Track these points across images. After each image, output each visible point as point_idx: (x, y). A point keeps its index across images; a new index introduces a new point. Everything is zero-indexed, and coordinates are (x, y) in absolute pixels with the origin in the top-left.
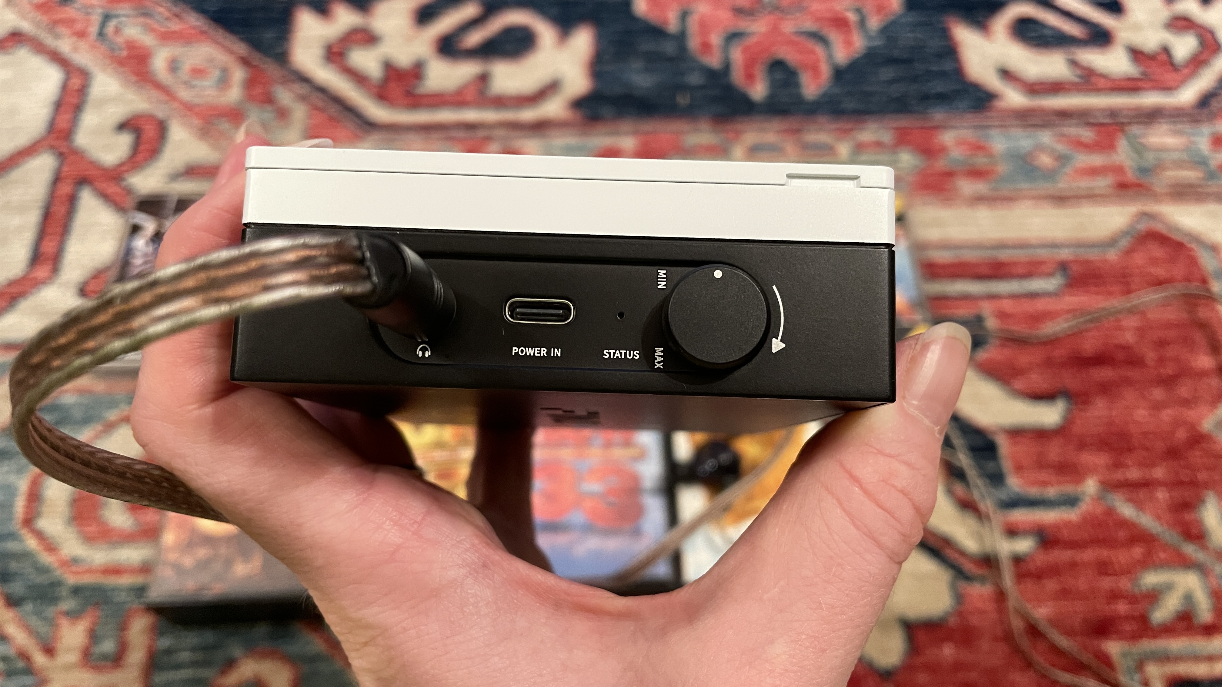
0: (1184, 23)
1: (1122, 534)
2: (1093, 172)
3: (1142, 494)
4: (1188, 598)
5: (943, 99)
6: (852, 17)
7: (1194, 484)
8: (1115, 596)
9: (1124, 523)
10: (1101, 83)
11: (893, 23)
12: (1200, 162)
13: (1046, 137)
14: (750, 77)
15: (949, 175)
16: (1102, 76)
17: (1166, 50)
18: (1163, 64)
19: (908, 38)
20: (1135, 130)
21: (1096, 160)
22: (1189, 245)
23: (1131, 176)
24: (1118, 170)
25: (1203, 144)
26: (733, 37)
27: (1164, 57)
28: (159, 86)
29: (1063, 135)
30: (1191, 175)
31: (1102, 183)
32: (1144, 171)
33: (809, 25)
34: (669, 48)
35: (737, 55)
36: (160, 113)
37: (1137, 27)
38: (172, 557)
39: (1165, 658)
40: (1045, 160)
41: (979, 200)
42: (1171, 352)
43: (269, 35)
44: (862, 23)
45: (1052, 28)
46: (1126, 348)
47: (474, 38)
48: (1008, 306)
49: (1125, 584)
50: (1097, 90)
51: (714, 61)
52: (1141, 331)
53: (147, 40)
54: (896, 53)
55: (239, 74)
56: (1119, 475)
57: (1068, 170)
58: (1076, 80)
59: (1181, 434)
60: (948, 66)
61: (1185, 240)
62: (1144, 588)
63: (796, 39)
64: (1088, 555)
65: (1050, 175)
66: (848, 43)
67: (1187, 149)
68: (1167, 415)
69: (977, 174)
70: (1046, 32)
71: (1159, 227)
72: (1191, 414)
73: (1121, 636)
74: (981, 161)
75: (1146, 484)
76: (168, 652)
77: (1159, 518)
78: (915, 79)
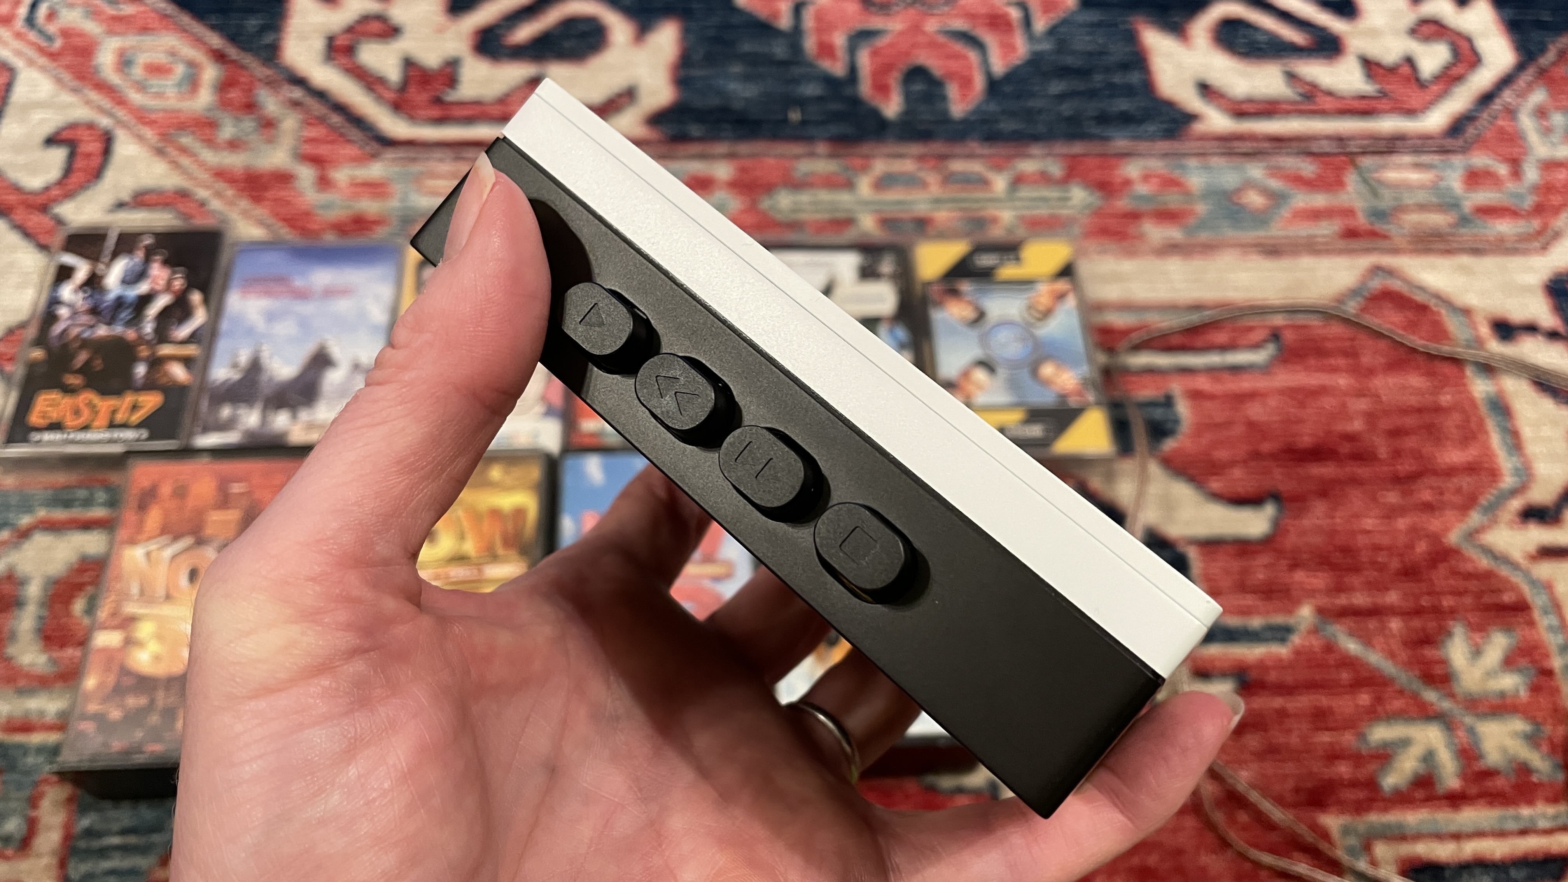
0: (1433, 28)
1: (1345, 676)
2: (1315, 215)
3: (1372, 624)
4: (1429, 757)
5: (1126, 120)
6: (1015, 14)
7: (1437, 612)
8: (1334, 755)
9: (1348, 662)
10: (1328, 103)
11: (1064, 22)
12: (1449, 204)
13: (1256, 171)
14: (882, 89)
15: (1134, 216)
16: (1329, 93)
17: (1410, 61)
18: (1407, 79)
19: (1083, 42)
20: (1367, 162)
21: (1320, 200)
22: (1435, 309)
23: (1362, 221)
24: (1348, 212)
25: (1455, 181)
26: (862, 36)
27: (1406, 70)
28: (103, 87)
29: (1278, 168)
30: (1438, 220)
31: (1326, 229)
32: (1379, 215)
33: (959, 24)
34: (779, 50)
35: (864, 60)
36: (105, 122)
37: (1374, 33)
38: (93, 707)
39: (1401, 836)
40: (1255, 199)
41: (1170, 249)
42: (1410, 442)
43: (253, 23)
44: (1027, 22)
45: (1266, 32)
46: (1350, 438)
47: (524, 33)
48: (1203, 383)
49: (1348, 739)
50: (1323, 113)
51: (838, 68)
52: (1371, 417)
53: (92, 27)
54: (1069, 61)
55: (210, 73)
56: (1342, 600)
57: (1285, 212)
58: (1298, 98)
59: (1422, 547)
60: (1134, 78)
61: (1432, 303)
62: (1373, 745)
63: (942, 39)
64: (1303, 702)
65: (1261, 218)
66: (1008, 48)
67: (1434, 188)
68: (1402, 523)
69: (1167, 216)
70: (1261, 38)
71: (1396, 285)
72: (1434, 524)
73: (1343, 807)
74: (1173, 200)
75: (1375, 612)
76: (89, 833)
77: (1392, 655)
78: (1092, 94)
